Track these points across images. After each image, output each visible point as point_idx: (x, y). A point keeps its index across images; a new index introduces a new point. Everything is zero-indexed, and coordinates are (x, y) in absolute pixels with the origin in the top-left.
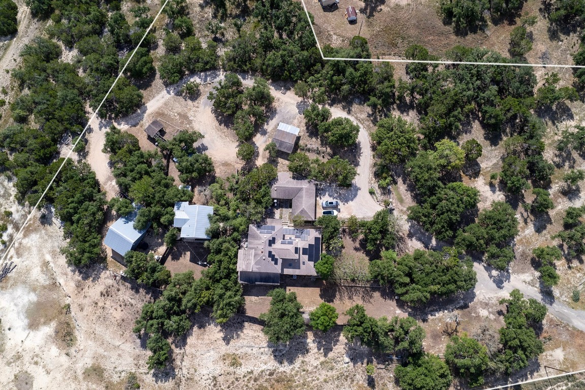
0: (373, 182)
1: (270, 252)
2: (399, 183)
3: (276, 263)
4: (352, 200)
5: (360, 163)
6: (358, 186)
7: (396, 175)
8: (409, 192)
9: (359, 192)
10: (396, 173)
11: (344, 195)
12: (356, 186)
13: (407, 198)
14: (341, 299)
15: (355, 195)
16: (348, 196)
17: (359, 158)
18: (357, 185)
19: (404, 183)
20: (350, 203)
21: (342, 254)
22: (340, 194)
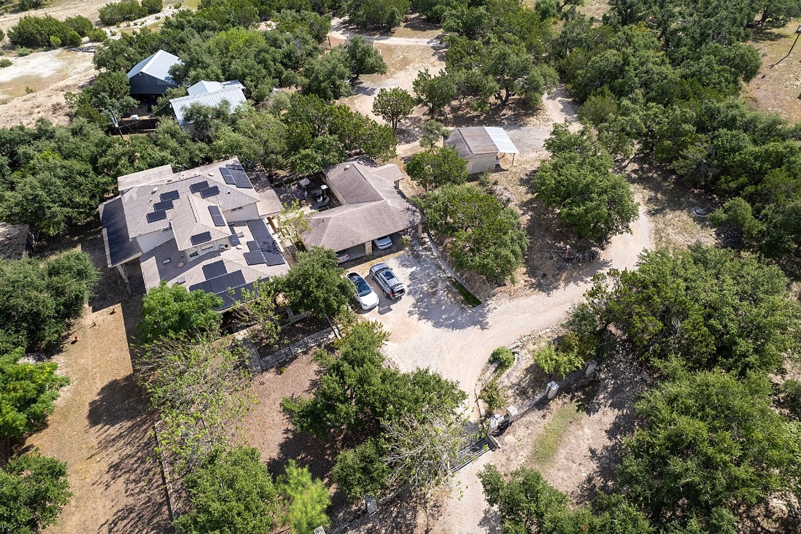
0: (531, 347)
1: (175, 195)
2: (596, 416)
3: (151, 218)
4: (437, 325)
5: (555, 293)
6: (490, 318)
7: (612, 395)
8: (594, 465)
9: (473, 331)
10: (617, 390)
11: (439, 303)
12: (483, 315)
13: (568, 469)
14: (106, 444)
15: (456, 326)
16: (444, 312)
17: (567, 281)
18: (490, 315)
19: (611, 433)
20: (426, 326)
21: (259, 378)
22: (434, 294)
